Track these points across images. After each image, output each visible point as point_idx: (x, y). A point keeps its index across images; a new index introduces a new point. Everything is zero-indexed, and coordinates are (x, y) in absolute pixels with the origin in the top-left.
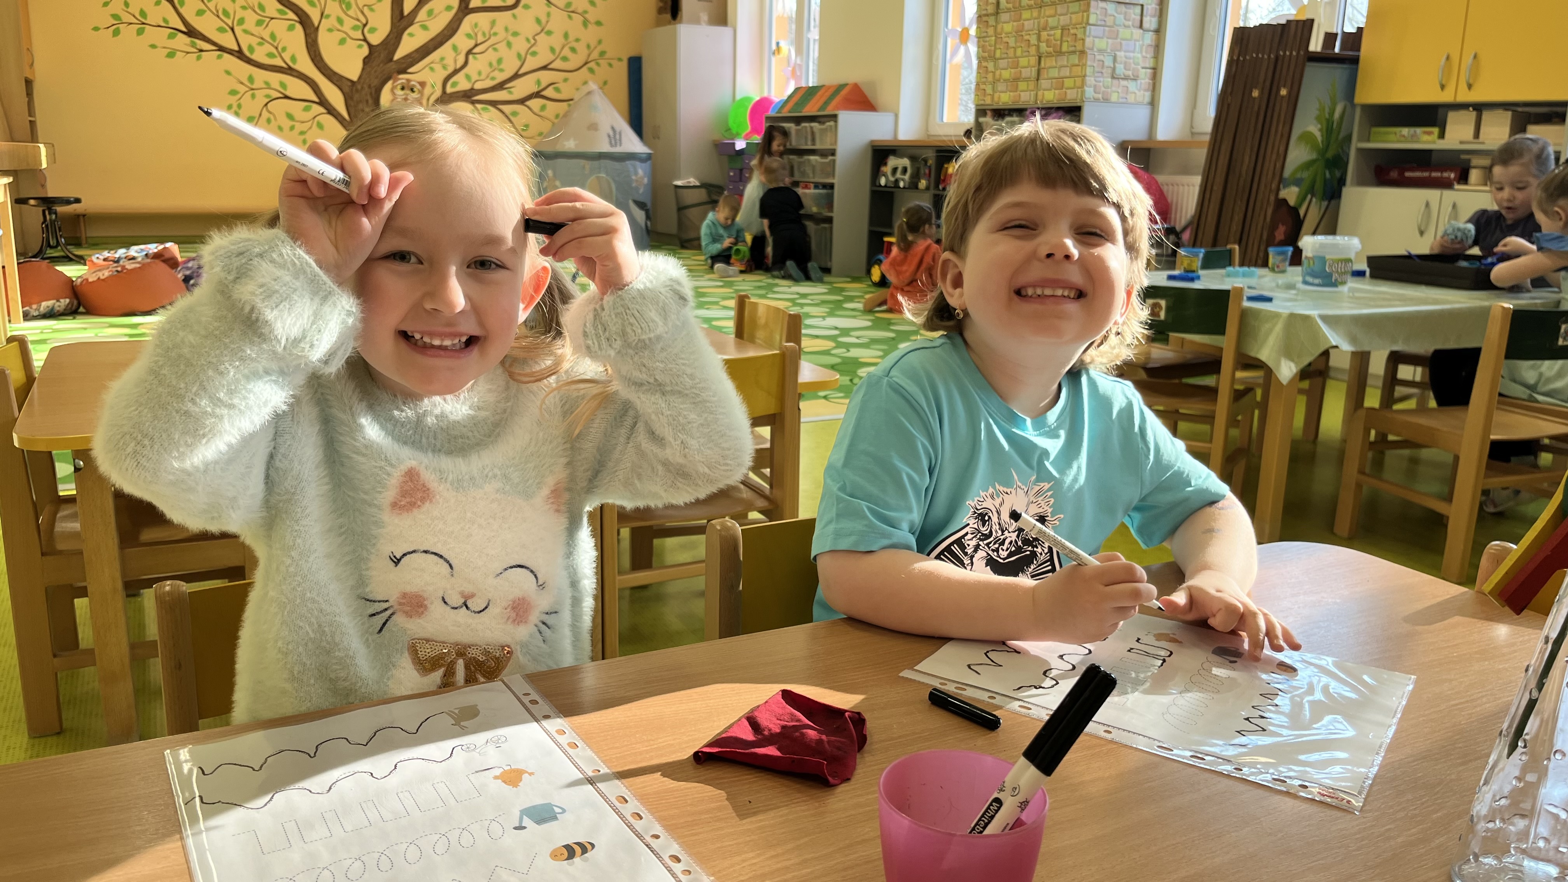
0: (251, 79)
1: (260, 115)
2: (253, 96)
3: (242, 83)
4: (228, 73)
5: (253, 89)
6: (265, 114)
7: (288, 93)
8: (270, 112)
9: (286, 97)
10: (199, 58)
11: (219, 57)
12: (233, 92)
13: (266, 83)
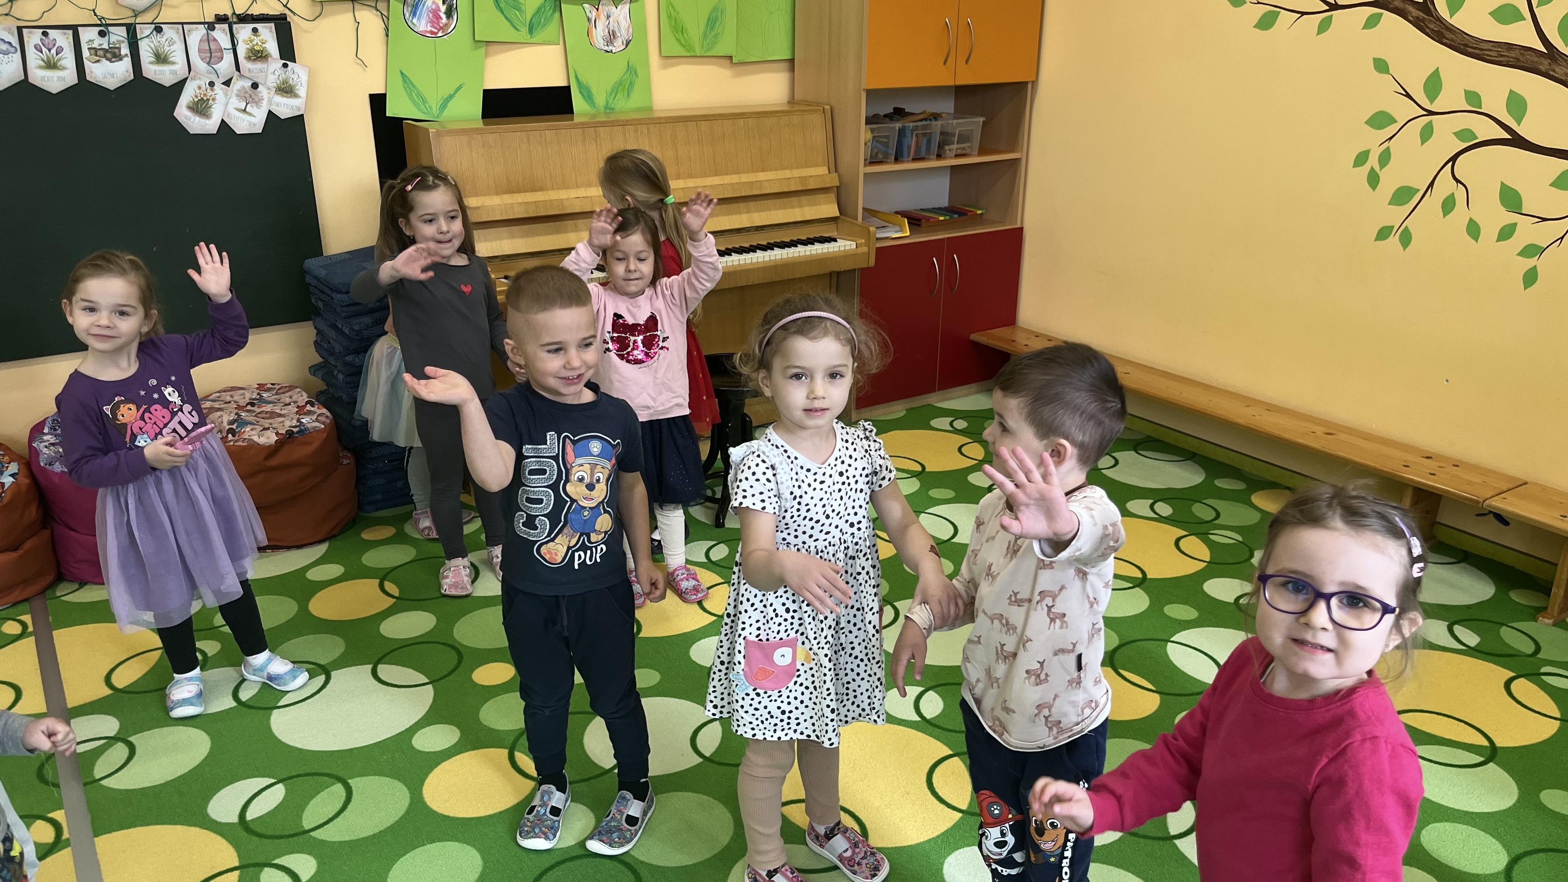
0: (1433, 84)
1: (1432, 184)
2: (1426, 133)
3: (1408, 95)
4: (1381, 66)
5: (1431, 113)
6: (1445, 185)
7: (1523, 131)
8: (1458, 181)
9: (1517, 141)
10: (1323, 27)
11: (1372, 22)
12: (1380, 120)
13: (1472, 97)
